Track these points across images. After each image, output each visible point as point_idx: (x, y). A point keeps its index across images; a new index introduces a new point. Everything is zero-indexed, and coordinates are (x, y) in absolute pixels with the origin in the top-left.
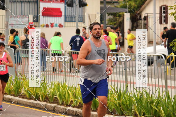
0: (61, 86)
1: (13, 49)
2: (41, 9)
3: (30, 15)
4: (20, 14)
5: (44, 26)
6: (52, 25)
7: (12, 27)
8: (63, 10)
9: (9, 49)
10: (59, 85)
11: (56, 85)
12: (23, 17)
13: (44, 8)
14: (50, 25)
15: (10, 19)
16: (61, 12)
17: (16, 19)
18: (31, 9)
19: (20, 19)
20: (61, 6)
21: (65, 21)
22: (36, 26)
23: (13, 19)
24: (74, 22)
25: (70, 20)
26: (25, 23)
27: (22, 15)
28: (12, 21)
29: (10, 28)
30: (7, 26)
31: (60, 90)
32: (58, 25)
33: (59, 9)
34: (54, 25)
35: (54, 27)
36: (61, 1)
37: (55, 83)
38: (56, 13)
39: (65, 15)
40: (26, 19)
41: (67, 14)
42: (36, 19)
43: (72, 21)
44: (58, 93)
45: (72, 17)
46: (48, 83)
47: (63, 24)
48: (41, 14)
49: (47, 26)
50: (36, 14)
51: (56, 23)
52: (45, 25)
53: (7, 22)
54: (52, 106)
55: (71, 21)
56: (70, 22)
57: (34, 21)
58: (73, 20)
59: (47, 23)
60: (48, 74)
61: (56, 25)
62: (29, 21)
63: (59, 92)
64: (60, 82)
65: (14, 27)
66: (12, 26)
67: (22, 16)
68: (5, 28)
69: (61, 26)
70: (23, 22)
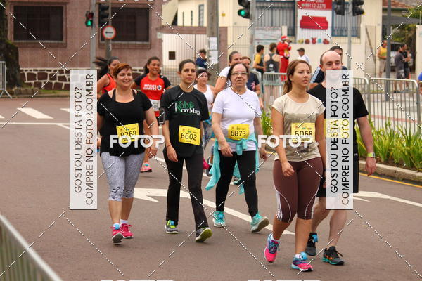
1: (260, 73)
2: (299, 18)
3: (283, 27)
4: (270, 25)
5: (302, 42)
6: (314, 41)
8: (329, 20)
12: (274, 30)
13: (303, 17)
14: (311, 40)
15: (257, 32)
16: (327, 23)
17: (264, 32)
18: (285, 18)
19: (270, 32)
20: (327, 14)
21: (333, 35)
22: (291, 42)
23: (260, 31)
24: (344, 38)
25: (339, 34)
26: (277, 37)
27: (272, 25)
28: (260, 35)
29: (256, 45)
30: (252, 41)
32: (322, 41)
33: (324, 18)
34: (317, 40)
35: (316, 44)
36: (328, 7)
38: (319, 23)
39: (332, 27)
40: (277, 33)
41: (335, 26)
42: (292, 32)
43: (343, 36)
45: (342, 30)
47: (329, 40)
48: (298, 25)
49: (307, 42)
50: (292, 25)
51: (319, 38)
52: (304, 40)
53: (253, 35)
55: (341, 35)
56: (339, 38)
57: (288, 35)
58: (344, 34)
59: (306, 38)
61: (320, 41)
67: (272, 27)
68: (249, 43)
69: (326, 42)
70: (274, 37)
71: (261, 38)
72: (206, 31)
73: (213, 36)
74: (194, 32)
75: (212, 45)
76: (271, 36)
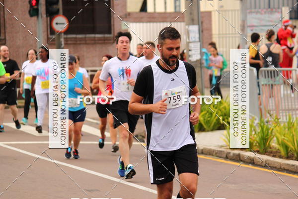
1: (255, 70)
3: (283, 9)
4: (267, 6)
7: (252, 30)
12: (272, 12)
15: (249, 16)
17: (259, 16)
19: (267, 15)
23: (254, 15)
26: (275, 22)
27: (269, 7)
28: (253, 20)
29: (249, 33)
30: (243, 28)
40: (276, 16)
42: (295, 15)
53: (244, 21)
57: (291, 18)
65: (256, 30)
66: (251, 28)
67: (269, 10)
68: (240, 32)
70: (271, 21)
71: (255, 24)
72: (183, 17)
73: (193, 24)
74: (168, 20)
75: (192, 35)
76: (269, 21)
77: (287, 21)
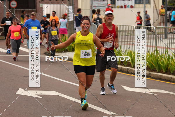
0: (132, 53)
5: (119, 7)
6: (125, 7)
9: (93, 25)
10: (131, 52)
11: (129, 53)
12: (103, 1)
14: (124, 6)
15: (94, 2)
17: (98, 2)
21: (136, 3)
22: (113, 7)
23: (96, 2)
24: (142, 4)
25: (139, 2)
26: (105, 5)
31: (132, 56)
32: (130, 6)
35: (127, 8)
37: (128, 51)
40: (106, 2)
44: (131, 59)
45: (140, 0)
46: (122, 51)
47: (133, 5)
49: (122, 7)
51: (128, 5)
52: (120, 6)
53: (92, 4)
54: (126, 69)
56: (139, 4)
57: (111, 3)
58: (142, 2)
59: (121, 5)
60: (123, 44)
62: (108, 3)
63: (131, 57)
64: (132, 50)
65: (97, 8)
66: (95, 7)
68: (90, 9)
69: (132, 7)
70: (103, 5)
71: (97, 6)
73: (70, 5)
74: (60, 3)
76: (102, 4)
77: (109, 5)
